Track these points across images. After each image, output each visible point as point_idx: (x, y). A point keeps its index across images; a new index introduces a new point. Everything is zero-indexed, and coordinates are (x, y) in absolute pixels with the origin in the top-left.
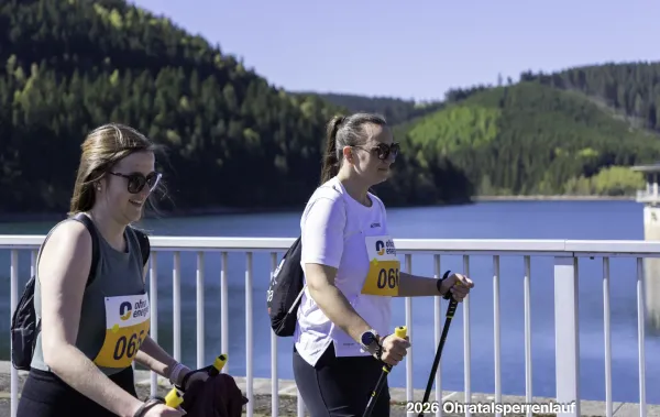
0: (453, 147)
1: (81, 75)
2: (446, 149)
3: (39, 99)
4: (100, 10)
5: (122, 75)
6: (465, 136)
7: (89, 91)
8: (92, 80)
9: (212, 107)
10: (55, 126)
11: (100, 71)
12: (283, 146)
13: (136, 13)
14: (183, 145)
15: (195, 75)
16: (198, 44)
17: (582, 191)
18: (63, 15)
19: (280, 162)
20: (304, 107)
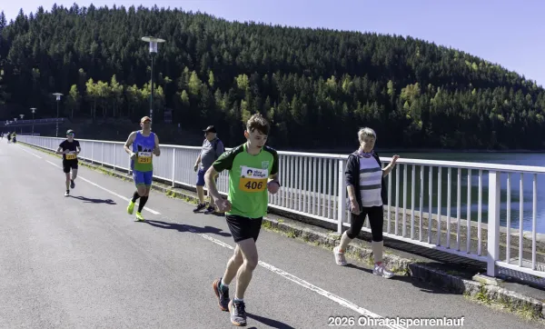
1: (459, 91)
3: (440, 102)
4: (467, 63)
5: (477, 91)
7: (462, 98)
8: (464, 93)
9: (520, 104)
10: (447, 113)
11: (468, 88)
13: (484, 63)
14: (506, 121)
15: (512, 90)
16: (513, 76)
18: (451, 66)
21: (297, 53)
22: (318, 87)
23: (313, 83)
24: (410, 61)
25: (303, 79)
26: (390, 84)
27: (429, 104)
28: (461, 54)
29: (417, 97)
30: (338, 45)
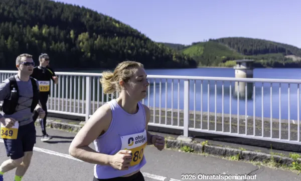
0: (193, 55)
1: (109, 38)
2: (191, 56)
3: (100, 42)
4: (114, 23)
5: (119, 38)
6: (196, 53)
7: (111, 41)
8: (112, 39)
9: (139, 45)
10: (103, 49)
11: (114, 36)
12: (154, 54)
13: (122, 24)
14: (132, 54)
15: (135, 38)
16: (136, 31)
17: (222, 66)
18: (106, 24)
19: (154, 58)
20: (160, 46)
21: (12, 10)
22: (26, 31)
23: (23, 29)
24: (84, 20)
25: (16, 26)
26: (72, 32)
27: (93, 44)
28: (111, 19)
29: (87, 40)
30: (40, 6)
